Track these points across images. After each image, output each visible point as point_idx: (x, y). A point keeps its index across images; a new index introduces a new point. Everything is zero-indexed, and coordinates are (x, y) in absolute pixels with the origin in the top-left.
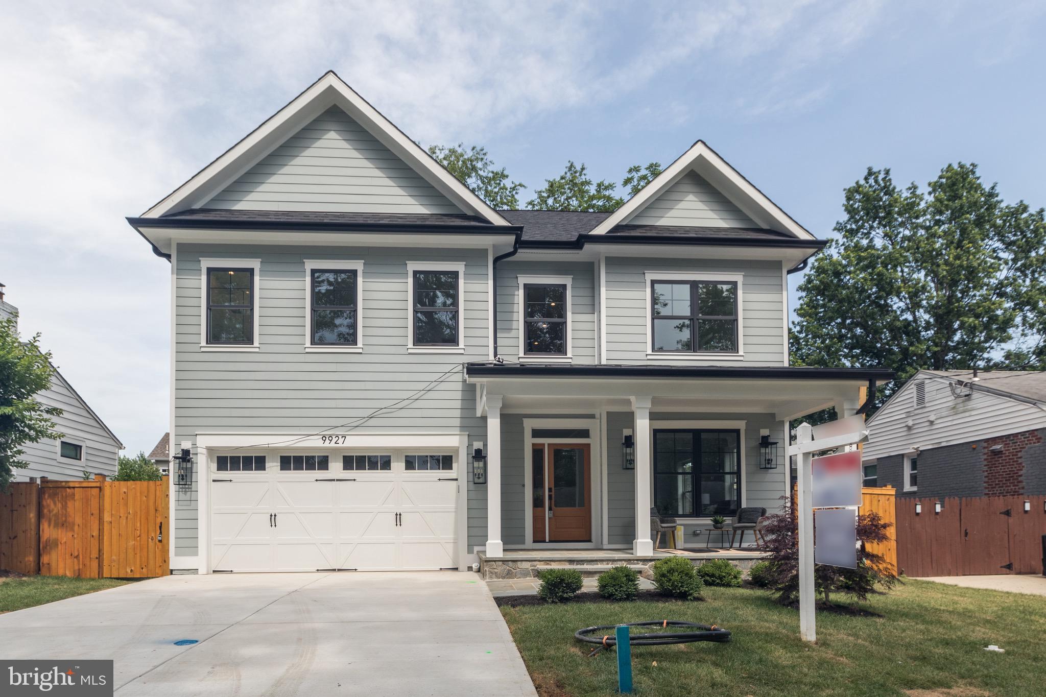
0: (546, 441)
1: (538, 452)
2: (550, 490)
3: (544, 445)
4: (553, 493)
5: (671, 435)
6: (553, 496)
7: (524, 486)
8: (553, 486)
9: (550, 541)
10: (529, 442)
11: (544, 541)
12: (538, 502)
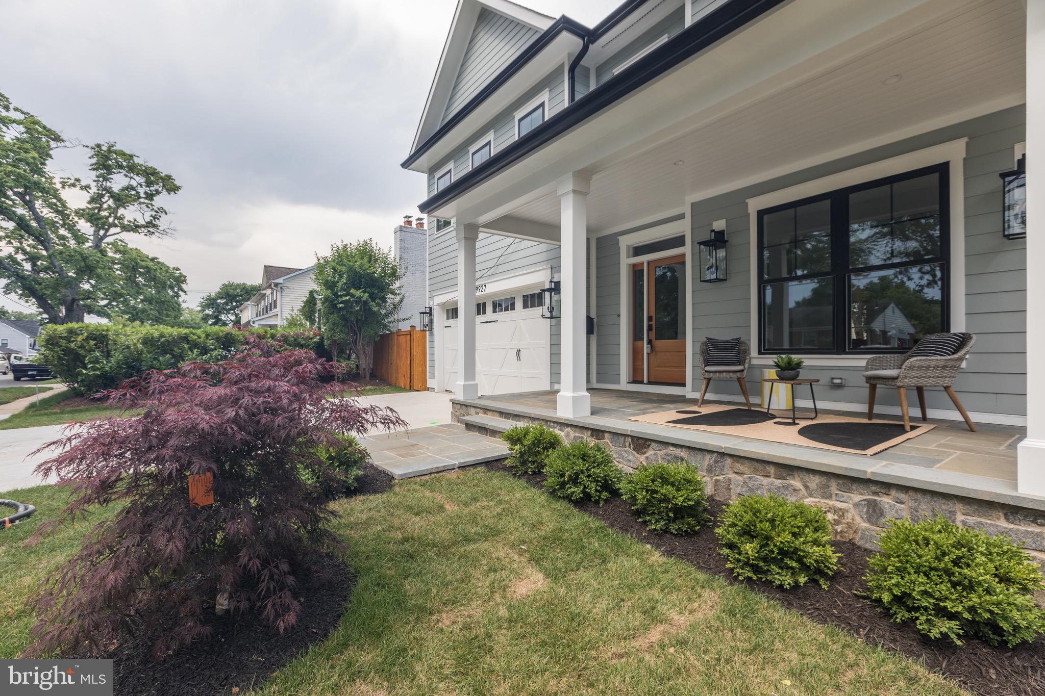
0: (645, 258)
1: (637, 273)
2: (650, 319)
3: (642, 264)
4: (653, 323)
5: (791, 211)
6: (654, 327)
7: (619, 316)
8: (653, 314)
9: (650, 383)
10: (626, 262)
11: (642, 382)
12: (636, 335)
